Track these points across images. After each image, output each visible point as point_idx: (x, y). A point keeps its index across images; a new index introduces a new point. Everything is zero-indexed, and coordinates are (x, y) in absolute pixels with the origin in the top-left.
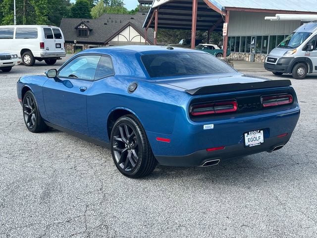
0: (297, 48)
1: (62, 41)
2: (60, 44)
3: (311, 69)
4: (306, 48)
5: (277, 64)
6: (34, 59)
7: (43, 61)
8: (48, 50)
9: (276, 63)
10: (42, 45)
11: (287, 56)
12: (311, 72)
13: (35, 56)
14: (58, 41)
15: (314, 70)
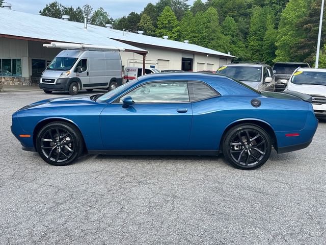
0: (70, 70)
3: (81, 86)
4: (76, 71)
5: (57, 84)
9: (55, 83)
11: (63, 77)
12: (81, 89)
15: (83, 88)
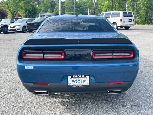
1: (132, 18)
2: (131, 20)
6: (118, 27)
7: (123, 28)
8: (124, 22)
10: (121, 20)
13: (118, 26)
14: (130, 18)
